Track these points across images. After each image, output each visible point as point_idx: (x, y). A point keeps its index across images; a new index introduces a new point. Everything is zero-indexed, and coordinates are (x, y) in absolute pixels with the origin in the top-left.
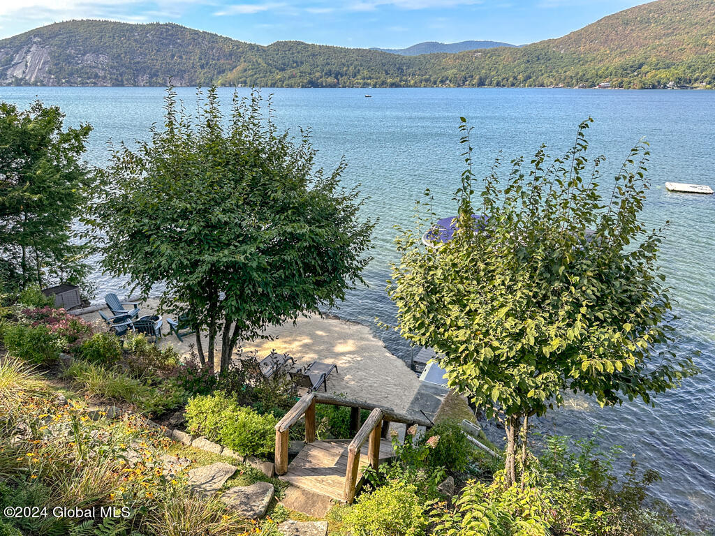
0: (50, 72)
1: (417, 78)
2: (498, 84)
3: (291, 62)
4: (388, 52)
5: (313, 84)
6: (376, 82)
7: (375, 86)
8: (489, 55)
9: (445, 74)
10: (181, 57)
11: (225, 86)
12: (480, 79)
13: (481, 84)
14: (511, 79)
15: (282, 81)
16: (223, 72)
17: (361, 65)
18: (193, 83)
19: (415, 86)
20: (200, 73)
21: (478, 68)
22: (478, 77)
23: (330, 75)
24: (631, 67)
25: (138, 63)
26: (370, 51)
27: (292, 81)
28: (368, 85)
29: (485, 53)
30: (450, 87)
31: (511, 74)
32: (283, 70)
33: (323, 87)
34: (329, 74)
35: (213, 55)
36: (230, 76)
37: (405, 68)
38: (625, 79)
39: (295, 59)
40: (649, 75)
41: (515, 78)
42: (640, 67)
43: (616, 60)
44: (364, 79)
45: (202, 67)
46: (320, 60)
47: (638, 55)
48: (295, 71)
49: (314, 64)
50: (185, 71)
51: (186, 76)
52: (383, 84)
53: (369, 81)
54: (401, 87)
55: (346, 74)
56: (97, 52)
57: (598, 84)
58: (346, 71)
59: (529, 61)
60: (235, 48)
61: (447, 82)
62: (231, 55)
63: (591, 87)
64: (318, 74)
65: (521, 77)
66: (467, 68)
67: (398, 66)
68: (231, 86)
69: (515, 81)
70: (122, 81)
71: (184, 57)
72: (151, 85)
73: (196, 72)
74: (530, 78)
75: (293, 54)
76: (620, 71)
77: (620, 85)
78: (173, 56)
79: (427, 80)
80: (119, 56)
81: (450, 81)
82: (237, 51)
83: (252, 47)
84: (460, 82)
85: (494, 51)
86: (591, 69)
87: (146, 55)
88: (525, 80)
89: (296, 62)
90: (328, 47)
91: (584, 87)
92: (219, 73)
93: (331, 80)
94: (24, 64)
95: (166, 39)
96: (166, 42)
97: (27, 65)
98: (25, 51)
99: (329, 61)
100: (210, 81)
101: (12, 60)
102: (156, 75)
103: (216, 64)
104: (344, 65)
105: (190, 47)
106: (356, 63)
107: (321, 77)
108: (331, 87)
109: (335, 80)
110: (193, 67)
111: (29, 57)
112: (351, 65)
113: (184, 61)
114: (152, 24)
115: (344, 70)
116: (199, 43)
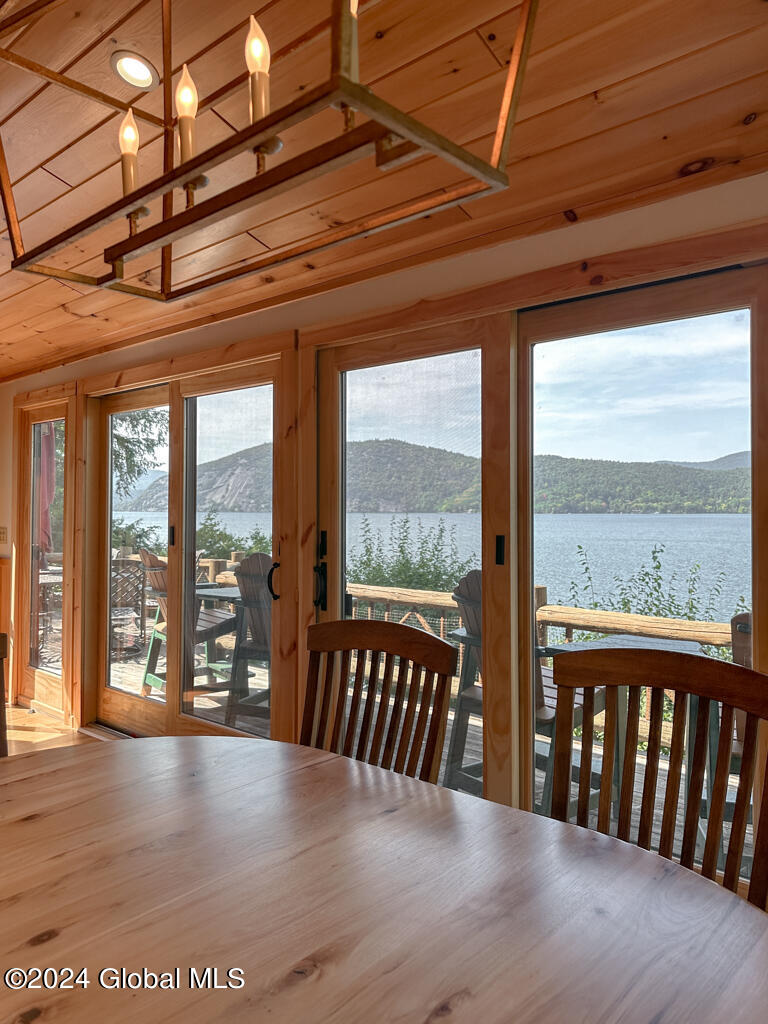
0: (250, 496)
1: (732, 501)
3: (541, 481)
4: (684, 466)
5: (570, 509)
6: (666, 506)
7: (664, 511)
10: (399, 478)
11: (451, 512)
16: (450, 494)
17: (643, 484)
18: (412, 508)
19: (728, 511)
20: (421, 496)
23: (596, 497)
26: (656, 464)
27: (542, 505)
28: (655, 509)
33: (585, 512)
34: (595, 495)
35: (439, 474)
36: (459, 499)
37: (710, 486)
39: (546, 477)
44: (647, 501)
45: (424, 489)
46: (583, 478)
48: (546, 493)
49: (573, 484)
50: (402, 494)
51: (404, 500)
52: (678, 509)
53: (655, 505)
54: (705, 512)
55: (620, 496)
58: (620, 491)
60: (468, 465)
62: (461, 474)
64: (578, 496)
67: (699, 484)
68: (458, 512)
71: (403, 477)
72: (359, 509)
73: (415, 494)
75: (544, 470)
78: (390, 477)
79: (747, 504)
82: (468, 470)
87: (358, 476)
89: (549, 481)
90: (595, 462)
92: (445, 496)
93: (594, 503)
94: (225, 487)
95: (384, 457)
96: (384, 460)
97: (227, 489)
98: (229, 473)
99: (596, 479)
100: (432, 507)
101: (214, 484)
102: (367, 499)
103: (442, 485)
104: (617, 484)
105: (412, 466)
106: (635, 480)
107: (583, 500)
108: (598, 512)
109: (604, 504)
110: (413, 489)
111: (231, 480)
112: (628, 483)
113: (403, 482)
114: (370, 441)
115: (618, 490)
116: (423, 461)
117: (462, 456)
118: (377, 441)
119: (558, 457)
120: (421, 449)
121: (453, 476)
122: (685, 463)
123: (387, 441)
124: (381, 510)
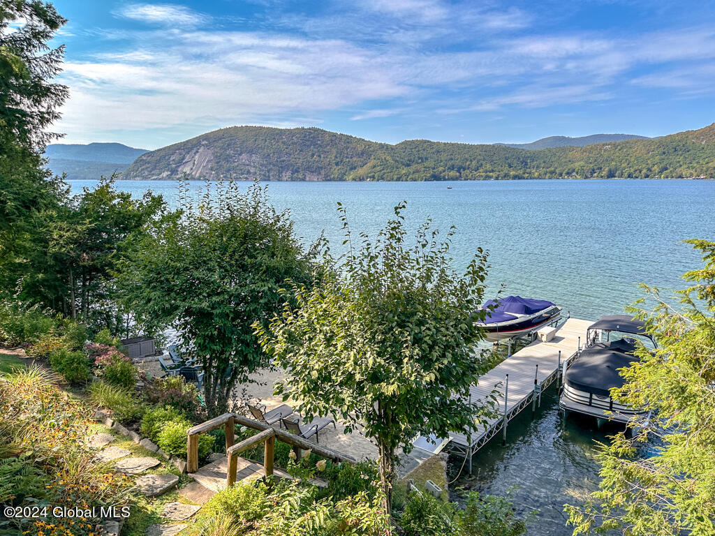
0: (212, 169)
1: (542, 171)
2: (630, 176)
3: (416, 159)
4: (512, 147)
5: (436, 178)
6: (499, 175)
7: (497, 178)
8: (619, 147)
9: (571, 166)
10: (320, 156)
11: (355, 180)
12: (610, 171)
13: (611, 175)
14: (644, 171)
15: (407, 175)
16: (355, 168)
17: (484, 160)
18: (328, 178)
19: (539, 178)
20: (335, 169)
21: (607, 160)
22: (607, 169)
25: (283, 161)
26: (494, 146)
27: (416, 175)
28: (491, 177)
29: (615, 146)
30: (577, 178)
31: (644, 166)
32: (408, 165)
33: (445, 180)
34: (452, 168)
35: (348, 154)
36: (361, 171)
37: (529, 161)
39: (420, 156)
41: (649, 170)
44: (486, 172)
45: (337, 164)
46: (444, 156)
48: (419, 167)
49: (438, 160)
50: (322, 168)
51: (323, 172)
52: (506, 176)
53: (491, 174)
54: (524, 179)
55: (468, 168)
56: (251, 152)
58: (469, 165)
59: (664, 153)
60: (367, 147)
61: (574, 174)
62: (362, 154)
64: (441, 169)
65: (656, 169)
66: (595, 161)
67: (521, 159)
68: (360, 180)
69: (649, 173)
70: (269, 177)
71: (322, 156)
72: (293, 180)
73: (331, 168)
74: (666, 169)
75: (419, 151)
78: (313, 155)
79: (552, 173)
80: (269, 155)
81: (577, 173)
82: (368, 150)
83: (382, 146)
84: (589, 174)
85: (623, 143)
87: (291, 155)
88: (661, 172)
89: (421, 158)
90: (453, 144)
92: (351, 169)
93: (453, 173)
94: (192, 162)
95: (308, 141)
96: (308, 143)
97: (194, 163)
98: (194, 151)
99: (453, 157)
100: (343, 177)
101: (183, 159)
102: (297, 171)
103: (349, 161)
104: (467, 160)
105: (328, 147)
106: (479, 157)
107: (444, 171)
108: (454, 180)
109: (458, 174)
110: (329, 165)
111: (197, 157)
112: (474, 159)
113: (322, 159)
114: (297, 128)
115: (467, 163)
116: (336, 144)
117: (363, 140)
118: (303, 128)
119: (429, 141)
120: (334, 135)
121: (356, 155)
122: (513, 145)
123: (310, 129)
124: (307, 179)
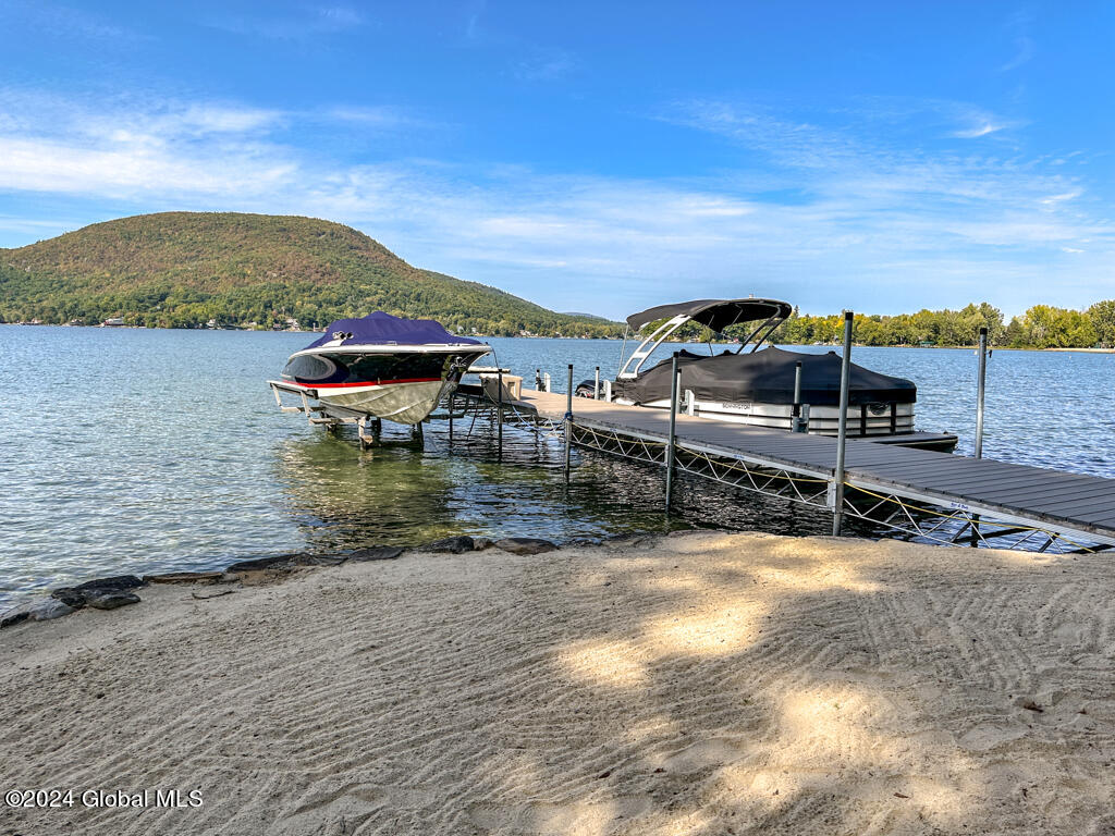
24: (150, 298)
38: (145, 314)
40: (179, 310)
42: (163, 298)
43: (124, 287)
47: (156, 283)
57: (104, 321)
63: (91, 324)
76: (134, 303)
77: (140, 322)
86: (87, 299)
91: (78, 324)
